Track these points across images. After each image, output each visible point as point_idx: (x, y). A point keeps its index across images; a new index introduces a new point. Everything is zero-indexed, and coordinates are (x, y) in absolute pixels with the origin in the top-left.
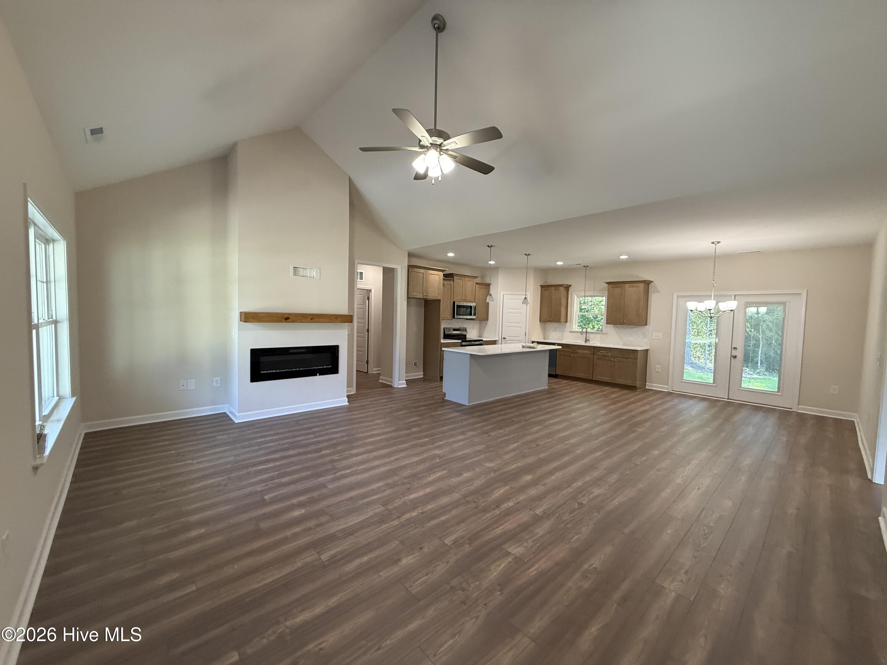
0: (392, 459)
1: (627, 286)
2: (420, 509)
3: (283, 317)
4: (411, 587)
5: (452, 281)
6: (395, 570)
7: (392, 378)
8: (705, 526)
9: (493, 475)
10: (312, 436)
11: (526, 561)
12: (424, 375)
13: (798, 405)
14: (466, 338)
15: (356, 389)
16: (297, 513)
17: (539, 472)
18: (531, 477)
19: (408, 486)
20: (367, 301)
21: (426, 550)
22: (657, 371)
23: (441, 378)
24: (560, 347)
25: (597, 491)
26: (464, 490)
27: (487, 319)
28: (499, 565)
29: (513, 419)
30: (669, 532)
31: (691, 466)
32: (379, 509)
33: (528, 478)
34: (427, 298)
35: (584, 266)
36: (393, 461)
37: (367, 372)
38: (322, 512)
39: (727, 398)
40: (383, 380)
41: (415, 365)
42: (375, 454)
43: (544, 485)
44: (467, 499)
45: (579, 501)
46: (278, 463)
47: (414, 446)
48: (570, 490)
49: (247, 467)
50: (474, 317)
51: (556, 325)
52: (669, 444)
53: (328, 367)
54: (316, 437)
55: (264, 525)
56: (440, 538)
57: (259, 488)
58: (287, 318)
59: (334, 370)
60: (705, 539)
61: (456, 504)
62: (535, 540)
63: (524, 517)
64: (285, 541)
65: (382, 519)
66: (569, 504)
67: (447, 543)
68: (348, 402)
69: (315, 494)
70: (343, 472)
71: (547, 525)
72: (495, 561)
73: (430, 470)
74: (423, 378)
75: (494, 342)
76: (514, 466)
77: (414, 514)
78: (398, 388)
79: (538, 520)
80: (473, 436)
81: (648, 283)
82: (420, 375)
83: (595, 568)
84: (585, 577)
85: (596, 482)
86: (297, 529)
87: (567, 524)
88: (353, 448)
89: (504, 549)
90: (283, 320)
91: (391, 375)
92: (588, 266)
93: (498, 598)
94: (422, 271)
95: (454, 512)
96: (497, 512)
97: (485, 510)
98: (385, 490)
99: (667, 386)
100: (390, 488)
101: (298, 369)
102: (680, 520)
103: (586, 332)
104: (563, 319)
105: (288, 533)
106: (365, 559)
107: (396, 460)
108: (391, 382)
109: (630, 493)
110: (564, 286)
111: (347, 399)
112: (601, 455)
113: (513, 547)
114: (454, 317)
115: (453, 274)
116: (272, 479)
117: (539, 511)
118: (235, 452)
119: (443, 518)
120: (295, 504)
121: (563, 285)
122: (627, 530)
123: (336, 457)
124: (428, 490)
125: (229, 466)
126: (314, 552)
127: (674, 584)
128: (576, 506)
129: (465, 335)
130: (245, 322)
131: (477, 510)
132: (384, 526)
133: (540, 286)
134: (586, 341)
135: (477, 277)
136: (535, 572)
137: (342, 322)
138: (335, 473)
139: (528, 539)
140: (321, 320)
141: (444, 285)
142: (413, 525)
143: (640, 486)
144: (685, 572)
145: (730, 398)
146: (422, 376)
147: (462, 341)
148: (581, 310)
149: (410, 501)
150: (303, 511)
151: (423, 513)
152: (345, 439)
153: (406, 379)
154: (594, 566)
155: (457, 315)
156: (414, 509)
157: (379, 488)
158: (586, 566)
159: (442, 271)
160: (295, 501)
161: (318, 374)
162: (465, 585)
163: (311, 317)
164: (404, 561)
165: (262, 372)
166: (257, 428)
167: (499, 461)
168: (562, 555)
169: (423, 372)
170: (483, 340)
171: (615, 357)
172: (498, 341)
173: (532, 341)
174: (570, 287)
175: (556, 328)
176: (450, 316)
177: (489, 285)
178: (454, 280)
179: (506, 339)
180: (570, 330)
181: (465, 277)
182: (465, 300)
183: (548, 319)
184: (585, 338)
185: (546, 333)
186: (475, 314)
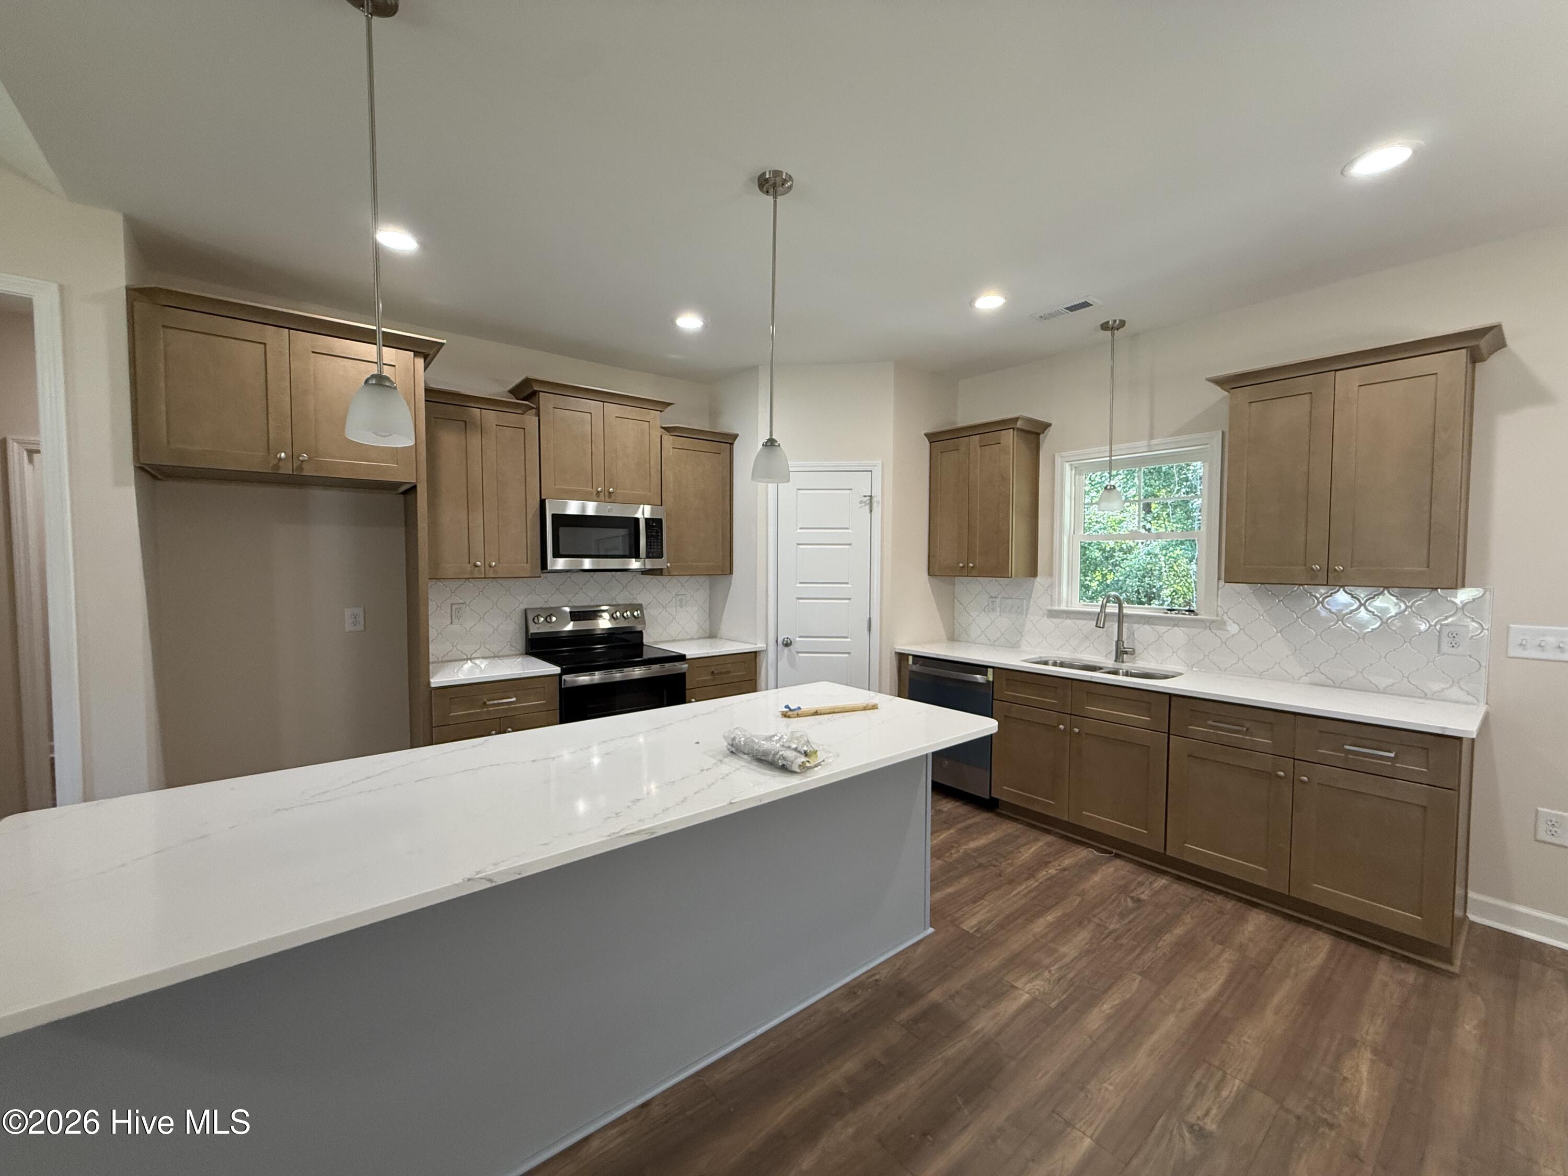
5: (532, 411)
27: (727, 568)
34: (309, 472)
35: (1105, 327)
50: (654, 563)
51: (992, 585)
81: (1476, 346)
92: (1123, 323)
94: (251, 331)
103: (1121, 617)
104: (1017, 558)
110: (1019, 424)
114: (543, 564)
115: (529, 381)
121: (1016, 420)
129: (637, 634)
133: (926, 435)
134: (1121, 653)
135: (671, 404)
147: (564, 672)
155: (560, 555)
170: (684, 656)
171: (1296, 761)
172: (764, 652)
173: (896, 653)
174: (1043, 433)
175: (994, 599)
176: (527, 563)
177: (730, 442)
178: (538, 409)
179: (791, 647)
180: (1049, 608)
181: (604, 402)
182: (607, 494)
183: (961, 565)
184: (1117, 642)
185: (956, 616)
186: (655, 551)
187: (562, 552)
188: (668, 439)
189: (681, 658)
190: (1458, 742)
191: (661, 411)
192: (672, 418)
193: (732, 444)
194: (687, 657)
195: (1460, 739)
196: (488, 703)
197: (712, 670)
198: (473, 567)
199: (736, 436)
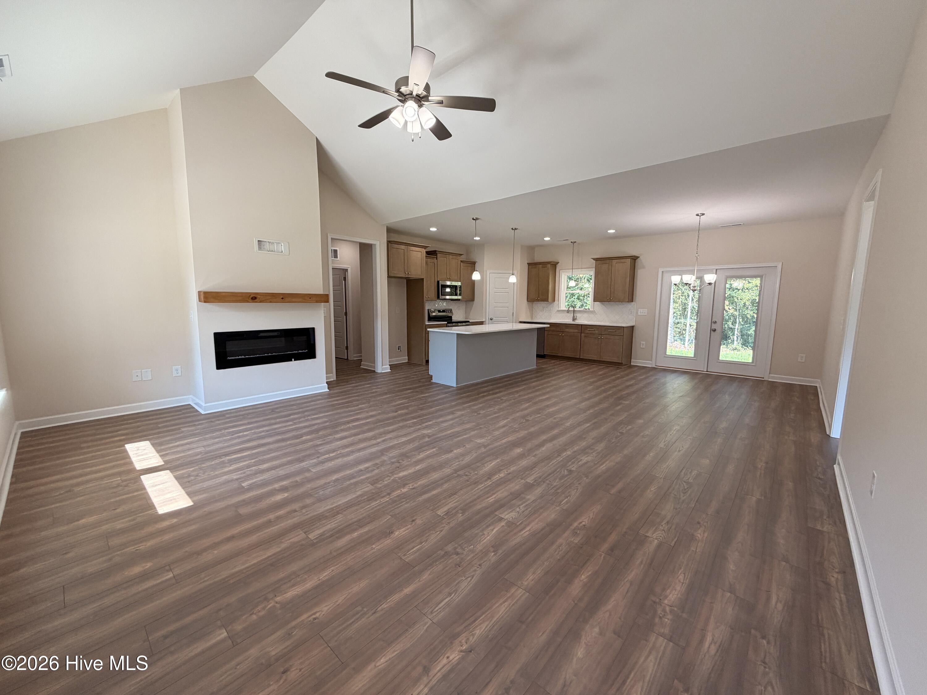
0: (379, 440)
1: (614, 262)
2: (411, 485)
3: (250, 296)
4: (404, 555)
5: (436, 258)
6: (387, 542)
7: (374, 363)
8: (685, 482)
9: (483, 450)
10: (291, 423)
11: (518, 524)
12: (408, 360)
13: (769, 374)
14: (452, 320)
15: (336, 375)
16: (279, 497)
17: (529, 445)
18: (522, 449)
19: (398, 465)
20: (344, 282)
21: (419, 522)
22: (642, 347)
23: (427, 362)
24: (549, 326)
25: (585, 459)
26: (456, 465)
27: (473, 300)
28: (493, 530)
29: (502, 398)
30: (652, 489)
31: (673, 432)
32: (368, 488)
33: (519, 450)
34: (409, 277)
35: (572, 242)
36: (379, 443)
37: (347, 359)
38: (307, 495)
39: (706, 371)
40: (364, 365)
41: (398, 349)
42: (360, 437)
43: (534, 456)
44: (459, 473)
45: (569, 468)
46: (254, 451)
47: (402, 427)
48: (560, 459)
49: (220, 457)
50: (459, 297)
51: (543, 304)
52: (654, 413)
53: (304, 351)
54: (295, 424)
55: (244, 511)
56: (432, 510)
57: (235, 476)
58: (254, 298)
59: (311, 354)
60: (684, 493)
61: (447, 479)
62: (527, 505)
63: (515, 486)
64: (269, 523)
65: (372, 497)
66: (558, 472)
67: (440, 514)
68: (328, 389)
69: (298, 478)
70: (327, 456)
71: (539, 491)
72: (488, 527)
73: (419, 449)
74: (408, 362)
75: (481, 323)
76: (504, 441)
77: (405, 490)
78: (382, 373)
79: (529, 487)
80: (462, 415)
81: (634, 259)
82: (404, 359)
83: (584, 525)
84: (575, 533)
85: (584, 451)
86: (281, 512)
87: (557, 489)
88: (337, 432)
89: (496, 515)
90: (250, 301)
91: (373, 361)
92: (575, 242)
93: (493, 557)
94: (403, 247)
95: (445, 486)
96: (489, 483)
97: (476, 483)
98: (374, 470)
99: (651, 362)
100: (378, 468)
101: (270, 354)
102: (662, 479)
103: (574, 311)
104: (550, 297)
105: (272, 516)
106: (355, 534)
107: (384, 441)
108: (374, 367)
109: (617, 458)
111: (326, 385)
112: (589, 426)
113: (506, 513)
114: (438, 297)
115: (436, 251)
116: (248, 466)
117: (530, 480)
118: (205, 443)
119: (434, 492)
120: (277, 489)
122: (613, 491)
123: (319, 442)
124: (418, 468)
125: (199, 456)
126: (301, 532)
127: (657, 533)
128: (566, 473)
129: (451, 317)
130: (205, 302)
131: (469, 483)
132: (374, 504)
133: (528, 263)
134: (574, 319)
135: (462, 255)
136: (527, 533)
137: (317, 302)
138: (318, 457)
139: (520, 505)
140: (294, 300)
141: (426, 263)
142: (404, 500)
143: (626, 452)
144: (667, 522)
145: (708, 370)
146: (407, 361)
147: (448, 323)
149: (400, 478)
150: (286, 495)
151: (414, 489)
152: (328, 424)
153: (390, 364)
154: (583, 523)
155: (442, 295)
156: (404, 485)
157: (367, 468)
158: (575, 524)
159: (425, 247)
160: (277, 486)
161: (293, 359)
162: (459, 550)
163: (282, 297)
164: (397, 533)
165: (229, 358)
166: (228, 418)
167: (489, 438)
168: (553, 516)
169: (408, 356)
171: (601, 335)
172: (485, 322)
173: (519, 322)
174: (557, 264)
175: (544, 308)
176: (435, 297)
178: (437, 257)
179: (492, 320)
180: (558, 309)
181: (449, 255)
182: (449, 279)
183: (536, 298)
184: (573, 316)
185: (533, 313)
186: (460, 294)
187: (443, 294)
188: (461, 264)
189: (469, 322)
192: (462, 258)
193: (475, 264)
199: (476, 262)
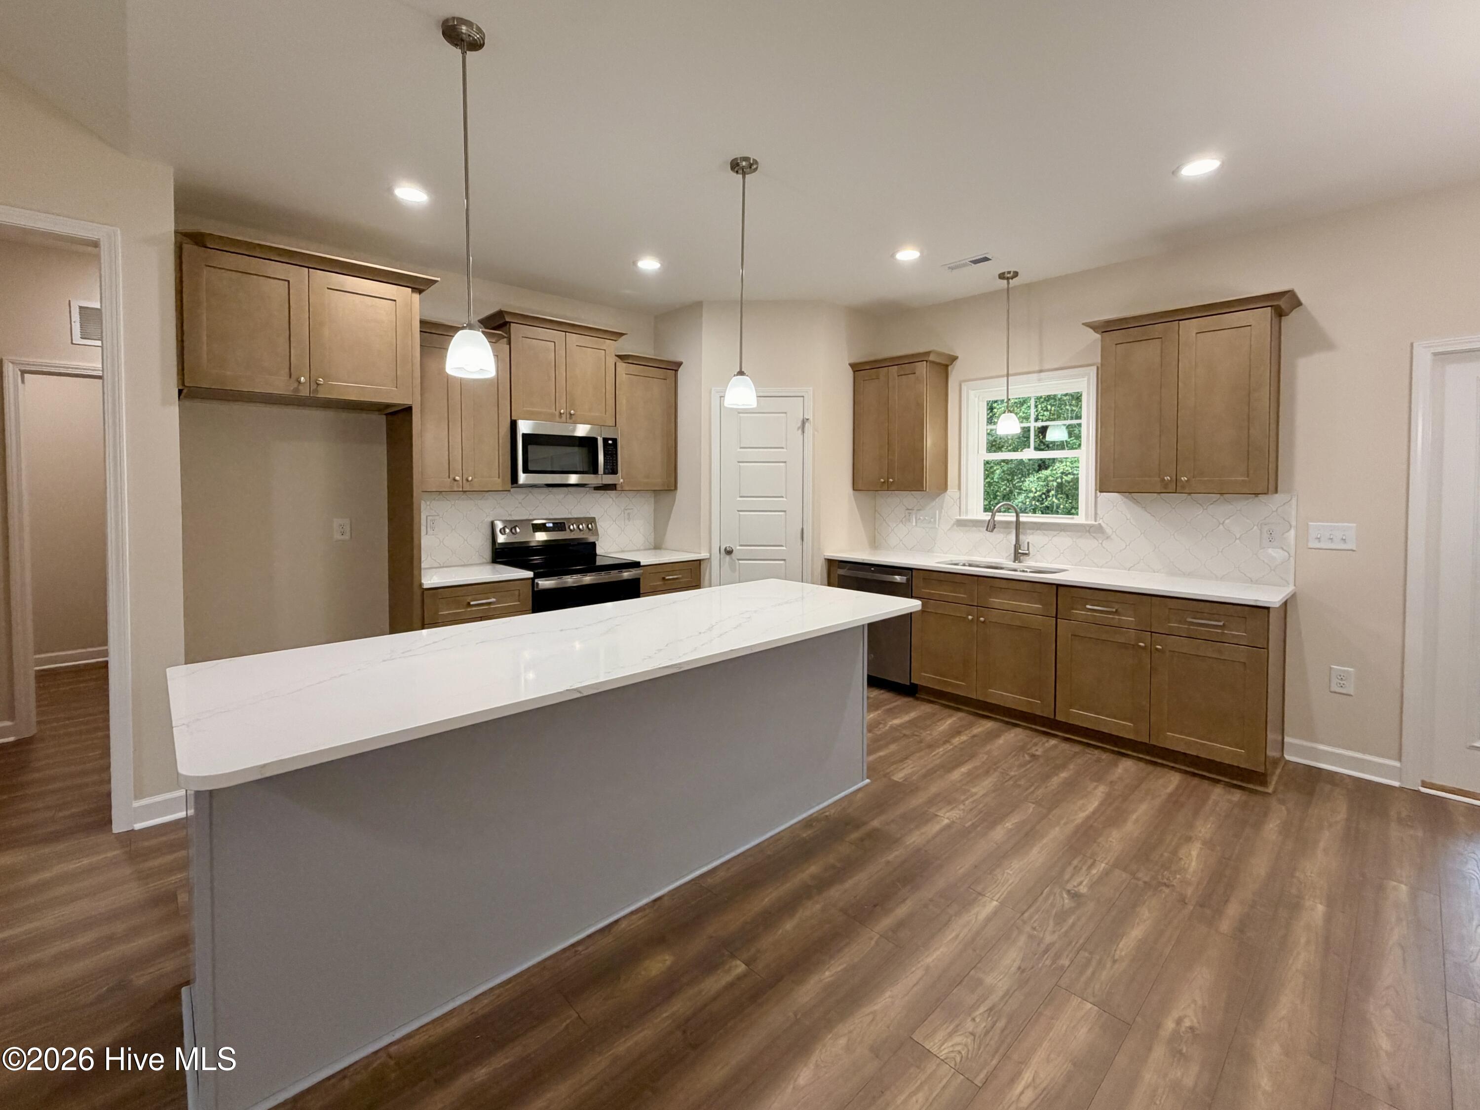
1: (1186, 325)
5: (505, 340)
27: (672, 487)
34: (329, 396)
50: (608, 479)
81: (1282, 307)
92: (1016, 274)
94: (279, 269)
103: (1018, 524)
104: (930, 477)
110: (932, 357)
114: (517, 479)
115: (502, 313)
121: (928, 353)
129: (593, 545)
133: (852, 365)
134: (1018, 555)
135: (622, 334)
148: (995, 445)
155: (531, 471)
159: (417, 284)
170: (639, 563)
171: (1153, 634)
172: (707, 561)
173: (825, 559)
174: (951, 364)
175: (911, 511)
176: (499, 477)
177: (676, 369)
178: (509, 338)
179: (733, 555)
180: (958, 517)
181: (566, 332)
182: (568, 416)
183: (882, 480)
184: (1015, 546)
185: (876, 527)
186: (612, 469)
187: (530, 468)
188: (621, 366)
189: (636, 565)
190: (1266, 611)
191: (615, 341)
192: (626, 346)
193: (676, 371)
194: (642, 564)
195: (1268, 608)
196: (472, 603)
197: (663, 576)
198: (453, 481)
199: (679, 364)
